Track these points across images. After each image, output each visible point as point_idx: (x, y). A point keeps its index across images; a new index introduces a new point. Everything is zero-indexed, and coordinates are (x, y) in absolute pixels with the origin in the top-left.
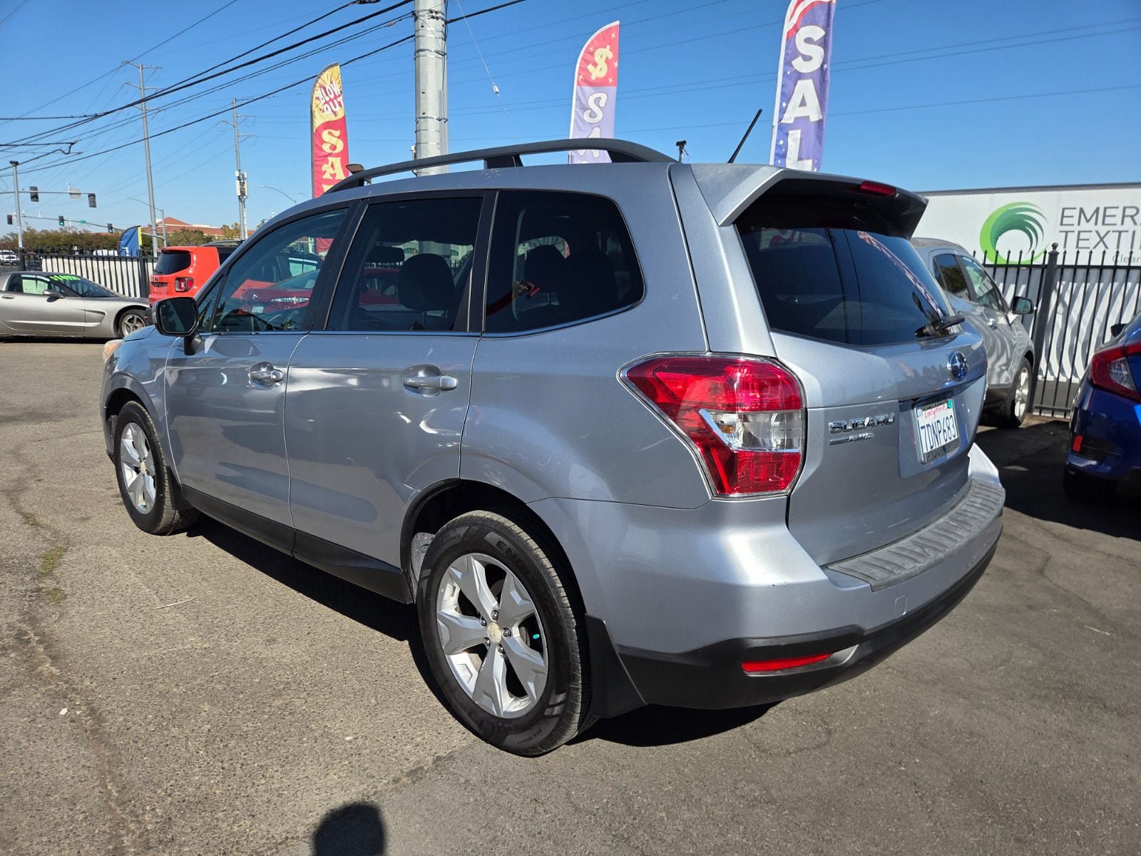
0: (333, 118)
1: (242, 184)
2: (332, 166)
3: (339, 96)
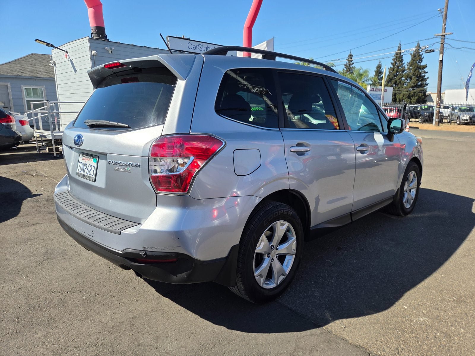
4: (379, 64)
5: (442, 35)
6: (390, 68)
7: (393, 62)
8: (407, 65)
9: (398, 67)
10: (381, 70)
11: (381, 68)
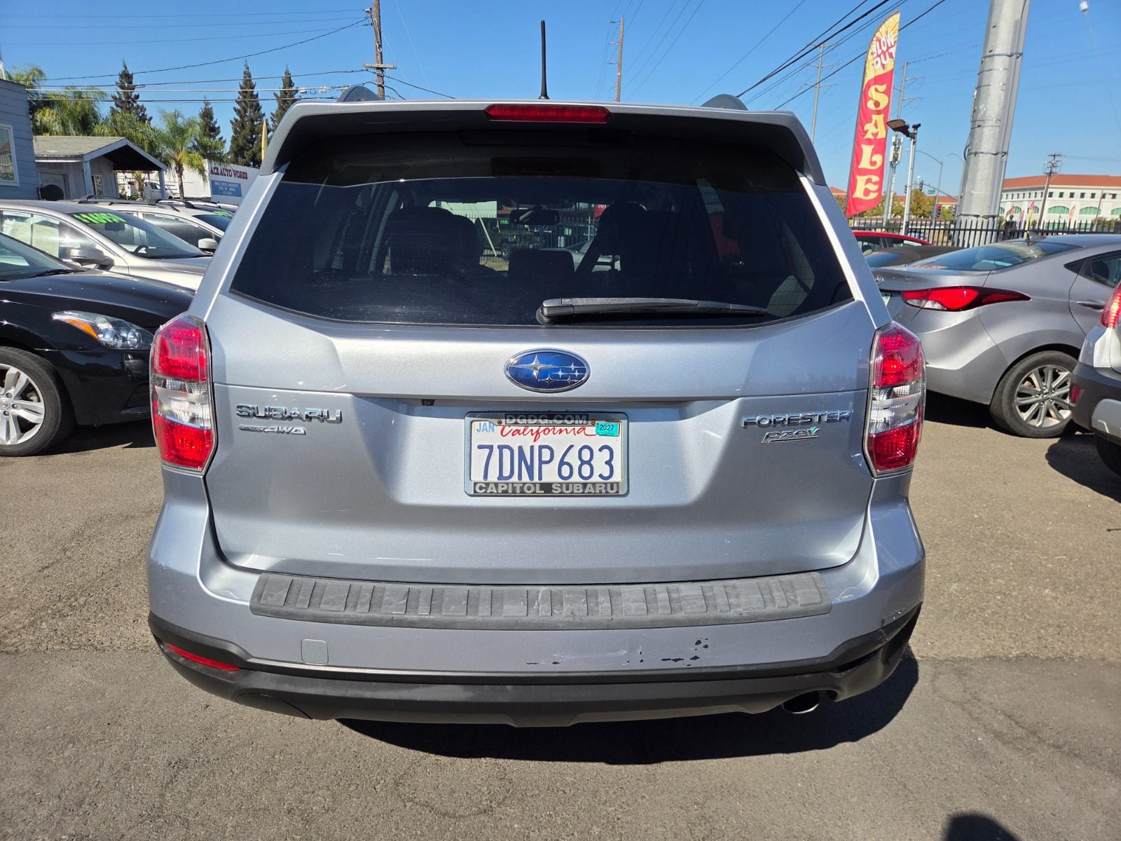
0: (881, 72)
1: (896, 150)
2: (876, 125)
3: (892, 46)
4: (205, 108)
5: (378, 68)
6: (233, 120)
7: (238, 107)
8: (272, 120)
9: (252, 121)
10: (213, 122)
11: (212, 118)
